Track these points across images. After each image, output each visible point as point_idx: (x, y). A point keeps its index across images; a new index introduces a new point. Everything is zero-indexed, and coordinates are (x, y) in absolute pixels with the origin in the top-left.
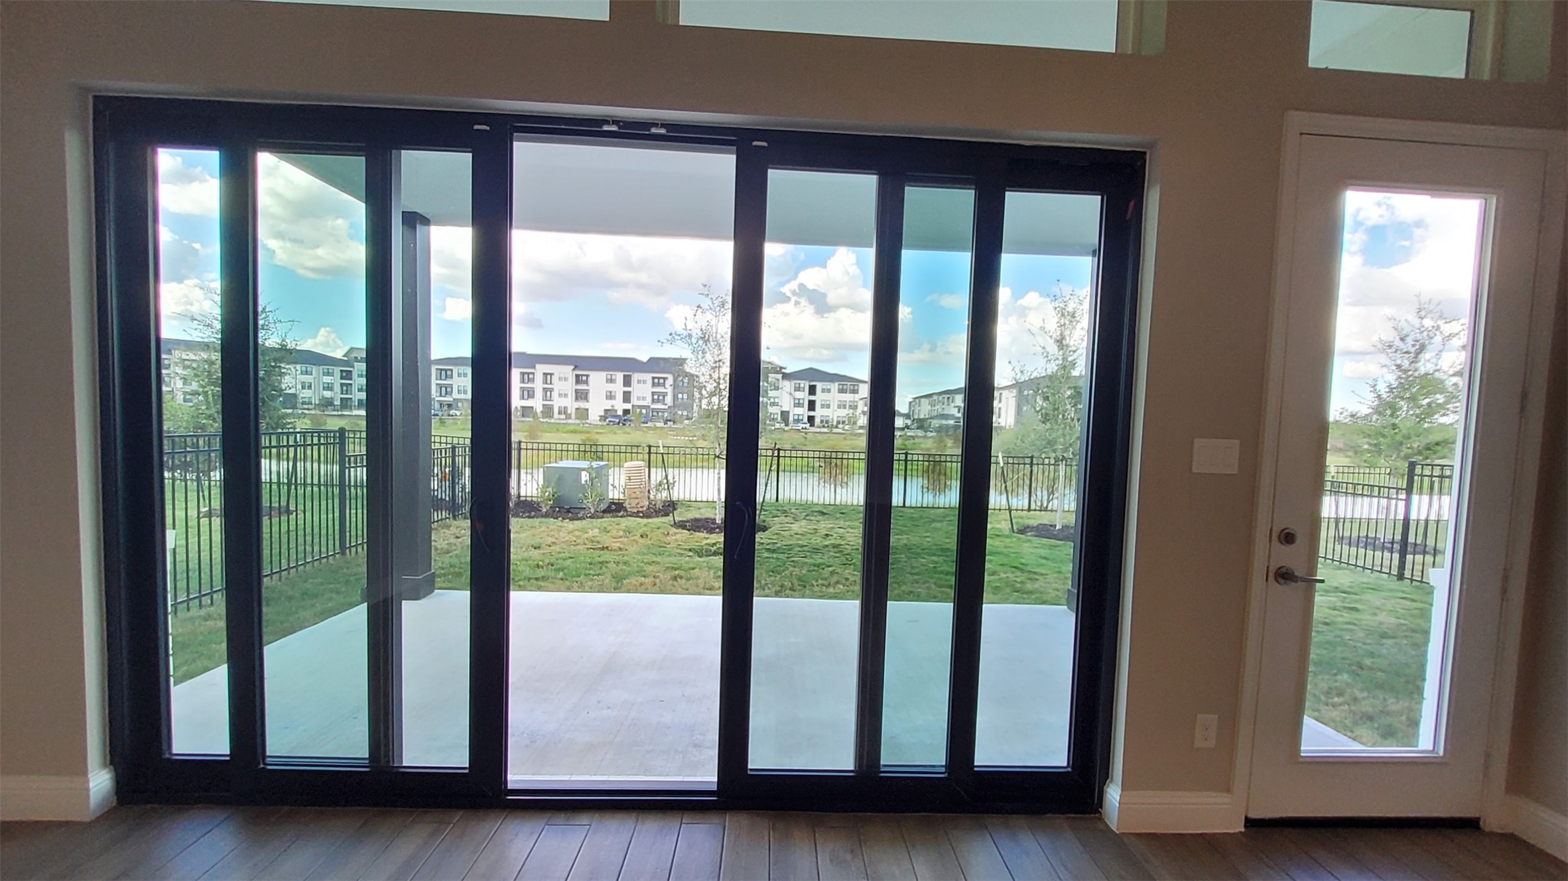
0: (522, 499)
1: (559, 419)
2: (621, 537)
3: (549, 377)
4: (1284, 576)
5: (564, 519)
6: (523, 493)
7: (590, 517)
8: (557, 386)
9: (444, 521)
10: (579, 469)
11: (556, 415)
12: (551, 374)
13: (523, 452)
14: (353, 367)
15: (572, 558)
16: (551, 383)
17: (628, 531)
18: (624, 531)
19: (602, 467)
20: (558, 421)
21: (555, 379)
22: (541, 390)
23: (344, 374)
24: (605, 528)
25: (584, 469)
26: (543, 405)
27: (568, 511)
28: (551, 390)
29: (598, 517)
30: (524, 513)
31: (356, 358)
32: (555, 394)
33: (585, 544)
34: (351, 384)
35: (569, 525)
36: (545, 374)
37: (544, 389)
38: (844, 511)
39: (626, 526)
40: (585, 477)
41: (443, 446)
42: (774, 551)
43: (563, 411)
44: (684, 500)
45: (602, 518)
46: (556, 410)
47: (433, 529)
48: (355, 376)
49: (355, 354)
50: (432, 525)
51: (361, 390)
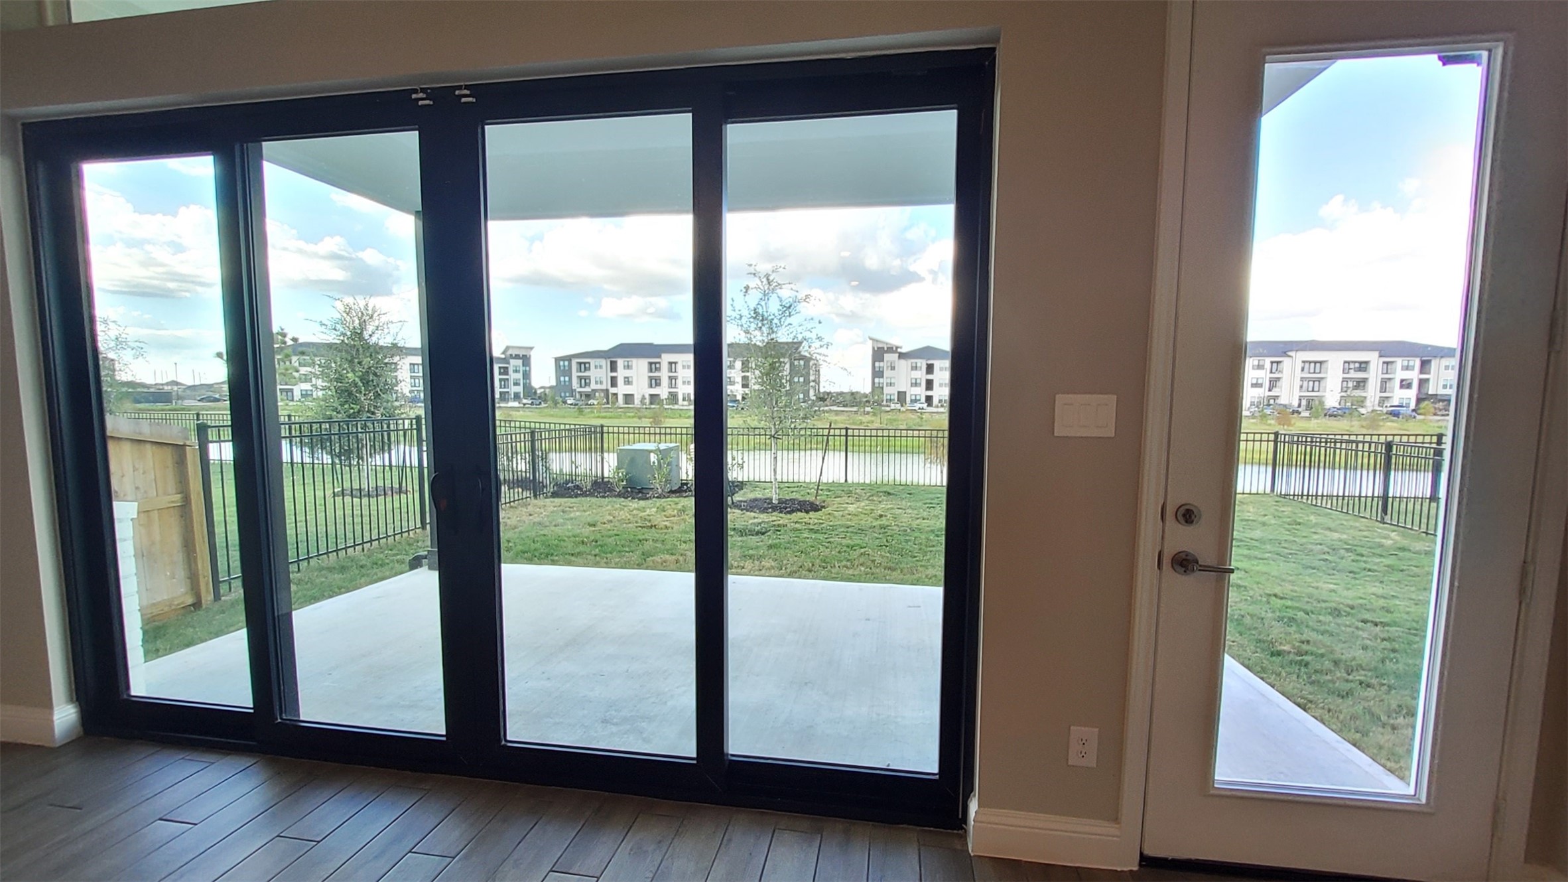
0: (606, 480)
1: (683, 405)
2: (674, 516)
3: (673, 365)
4: (1184, 563)
5: (633, 498)
6: (606, 475)
7: (657, 497)
8: (682, 373)
9: (524, 500)
10: (647, 450)
11: (680, 401)
12: (675, 363)
13: (605, 436)
14: (509, 363)
15: (618, 535)
16: (675, 372)
17: (683, 511)
18: (679, 510)
19: (671, 449)
20: (681, 408)
21: (679, 367)
22: (667, 378)
23: (502, 371)
24: (664, 507)
25: (651, 451)
26: (670, 393)
27: (640, 491)
28: (676, 378)
29: (665, 497)
30: (599, 493)
31: (511, 355)
32: (679, 382)
33: (637, 522)
34: (508, 379)
35: (634, 504)
36: (670, 363)
37: (670, 377)
38: (912, 491)
39: (683, 506)
40: (653, 458)
41: (523, 431)
42: (816, 532)
43: (688, 398)
44: (754, 481)
45: (668, 497)
46: (680, 397)
47: (511, 507)
48: (511, 371)
49: (510, 352)
50: (512, 504)
51: (516, 384)
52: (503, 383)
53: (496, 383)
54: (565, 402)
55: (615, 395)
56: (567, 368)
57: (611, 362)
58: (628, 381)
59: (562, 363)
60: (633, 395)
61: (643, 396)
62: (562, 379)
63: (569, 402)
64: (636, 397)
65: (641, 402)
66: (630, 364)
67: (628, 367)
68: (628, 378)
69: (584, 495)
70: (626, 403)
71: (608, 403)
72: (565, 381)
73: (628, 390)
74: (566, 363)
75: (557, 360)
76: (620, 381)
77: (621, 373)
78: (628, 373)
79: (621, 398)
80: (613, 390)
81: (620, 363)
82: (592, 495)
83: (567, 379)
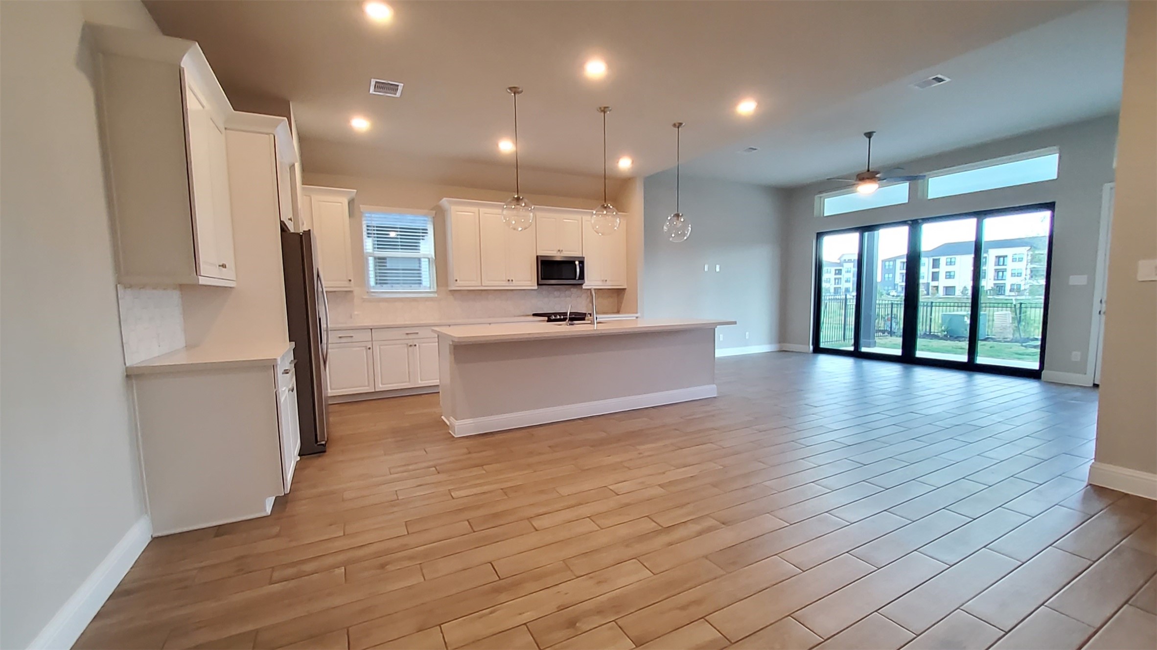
1: (1009, 296)
3: (1002, 259)
8: (1010, 265)
11: (1007, 292)
12: (1004, 257)
14: (843, 266)
16: (1003, 265)
20: (1007, 298)
21: (1009, 260)
22: (993, 271)
23: (837, 272)
26: (995, 284)
28: (1003, 271)
31: (845, 260)
32: (1008, 274)
34: (841, 278)
36: (998, 257)
37: (996, 270)
43: (1016, 289)
46: (1008, 288)
48: (843, 272)
49: (843, 259)
51: (847, 281)
52: (837, 281)
53: (833, 281)
54: (889, 294)
55: (937, 287)
56: (891, 267)
57: (934, 260)
58: (949, 276)
59: (887, 263)
60: (954, 287)
61: (965, 287)
62: (887, 276)
63: (892, 294)
64: (957, 289)
65: (962, 292)
66: (953, 260)
67: (951, 263)
68: (950, 272)
70: (946, 295)
71: (928, 294)
72: (889, 278)
73: (950, 283)
74: (891, 263)
76: (942, 276)
77: (943, 269)
78: (950, 268)
79: (941, 290)
80: (935, 283)
81: (943, 260)
83: (891, 275)
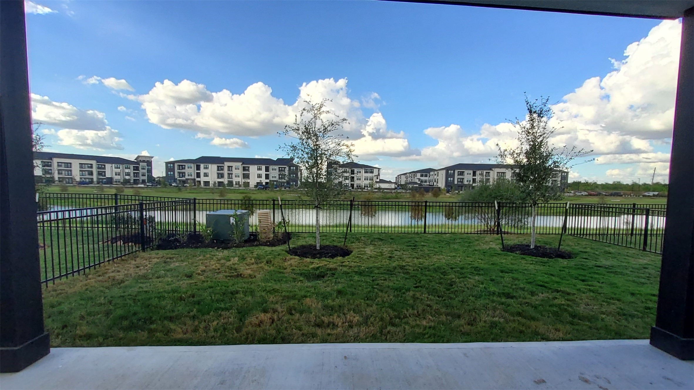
0: (197, 235)
2: (253, 264)
3: (230, 168)
5: (218, 248)
6: (197, 230)
7: (236, 247)
8: (234, 172)
10: (228, 215)
11: (234, 186)
12: (232, 167)
13: (197, 205)
14: (139, 165)
15: (212, 287)
16: (231, 171)
17: (258, 258)
18: (255, 258)
20: (235, 188)
21: (234, 169)
22: (227, 174)
23: (135, 168)
24: (243, 256)
25: (231, 216)
26: (228, 181)
27: (223, 242)
28: (232, 174)
29: (241, 247)
30: (194, 243)
32: (234, 176)
33: (225, 272)
34: (138, 173)
35: (221, 254)
36: (229, 167)
37: (228, 173)
39: (257, 254)
40: (232, 220)
43: (238, 183)
45: (244, 246)
46: (234, 183)
47: (123, 260)
48: (140, 169)
49: (140, 159)
50: (123, 258)
51: (143, 175)
52: (135, 175)
53: (132, 175)
54: (171, 185)
55: (200, 182)
56: (172, 168)
57: (197, 165)
58: (206, 175)
59: (169, 165)
60: (209, 182)
61: (215, 182)
62: (169, 173)
63: (173, 185)
64: (210, 183)
65: (214, 185)
66: (207, 166)
67: (206, 168)
68: (206, 173)
69: (182, 247)
70: (205, 186)
71: (195, 185)
73: (206, 179)
74: (172, 165)
75: (167, 163)
76: (202, 175)
77: (202, 171)
78: (206, 171)
79: (202, 183)
80: (198, 179)
81: (202, 166)
82: (187, 246)
83: (172, 173)
